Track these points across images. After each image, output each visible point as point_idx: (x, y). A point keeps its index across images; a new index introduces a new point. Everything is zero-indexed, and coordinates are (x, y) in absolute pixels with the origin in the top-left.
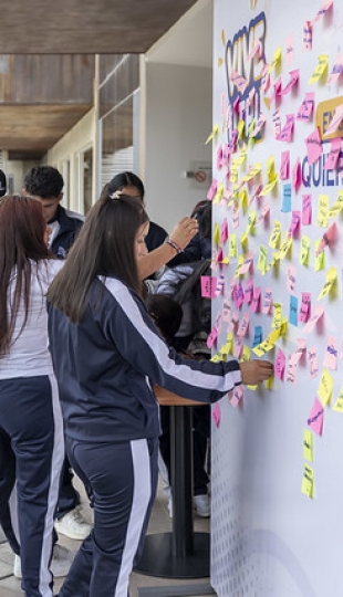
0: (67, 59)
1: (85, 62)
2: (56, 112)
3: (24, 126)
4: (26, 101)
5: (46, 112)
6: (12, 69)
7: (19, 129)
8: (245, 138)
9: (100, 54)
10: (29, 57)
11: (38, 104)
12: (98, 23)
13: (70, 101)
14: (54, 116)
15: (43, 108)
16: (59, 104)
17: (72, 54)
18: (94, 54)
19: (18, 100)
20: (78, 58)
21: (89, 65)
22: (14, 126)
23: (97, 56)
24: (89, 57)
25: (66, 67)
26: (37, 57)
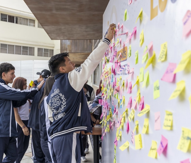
0: (86, 41)
1: (90, 42)
2: (83, 55)
3: (76, 58)
4: (75, 52)
5: (81, 55)
6: (71, 43)
7: (75, 59)
8: (108, 61)
9: (94, 39)
10: (76, 40)
11: (78, 53)
12: (86, 31)
13: (86, 52)
14: (83, 56)
15: (80, 54)
16: (83, 53)
17: (87, 40)
18: (92, 39)
19: (73, 52)
20: (88, 41)
21: (91, 42)
22: (74, 58)
23: (93, 40)
24: (91, 40)
25: (85, 43)
26: (78, 40)
